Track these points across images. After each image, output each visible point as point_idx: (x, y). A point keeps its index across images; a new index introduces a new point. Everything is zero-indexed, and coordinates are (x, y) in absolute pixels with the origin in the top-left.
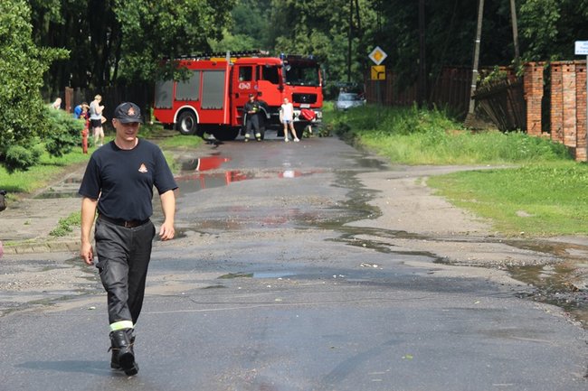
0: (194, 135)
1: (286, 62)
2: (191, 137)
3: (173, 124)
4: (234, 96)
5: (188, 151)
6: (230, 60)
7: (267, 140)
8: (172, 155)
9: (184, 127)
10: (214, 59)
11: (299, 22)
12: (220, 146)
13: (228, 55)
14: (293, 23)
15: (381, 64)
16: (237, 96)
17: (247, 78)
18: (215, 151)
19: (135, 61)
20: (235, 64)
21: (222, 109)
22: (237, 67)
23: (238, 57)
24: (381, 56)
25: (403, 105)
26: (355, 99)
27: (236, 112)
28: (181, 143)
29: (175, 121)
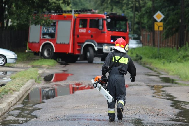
0: (52, 59)
1: (108, 17)
2: (50, 60)
3: (39, 52)
4: (76, 37)
5: (48, 68)
6: (74, 15)
7: (95, 63)
8: (38, 70)
9: (46, 54)
10: (65, 14)
11: (107, 3)
12: (67, 66)
13: (73, 12)
14: (103, 4)
15: (161, 21)
16: (78, 36)
17: (84, 26)
18: (64, 69)
19: (17, 13)
20: (78, 17)
21: (69, 44)
22: (78, 19)
23: (79, 13)
24: (161, 16)
25: (165, 47)
26: (138, 43)
27: (77, 46)
28: (44, 63)
29: (40, 50)
